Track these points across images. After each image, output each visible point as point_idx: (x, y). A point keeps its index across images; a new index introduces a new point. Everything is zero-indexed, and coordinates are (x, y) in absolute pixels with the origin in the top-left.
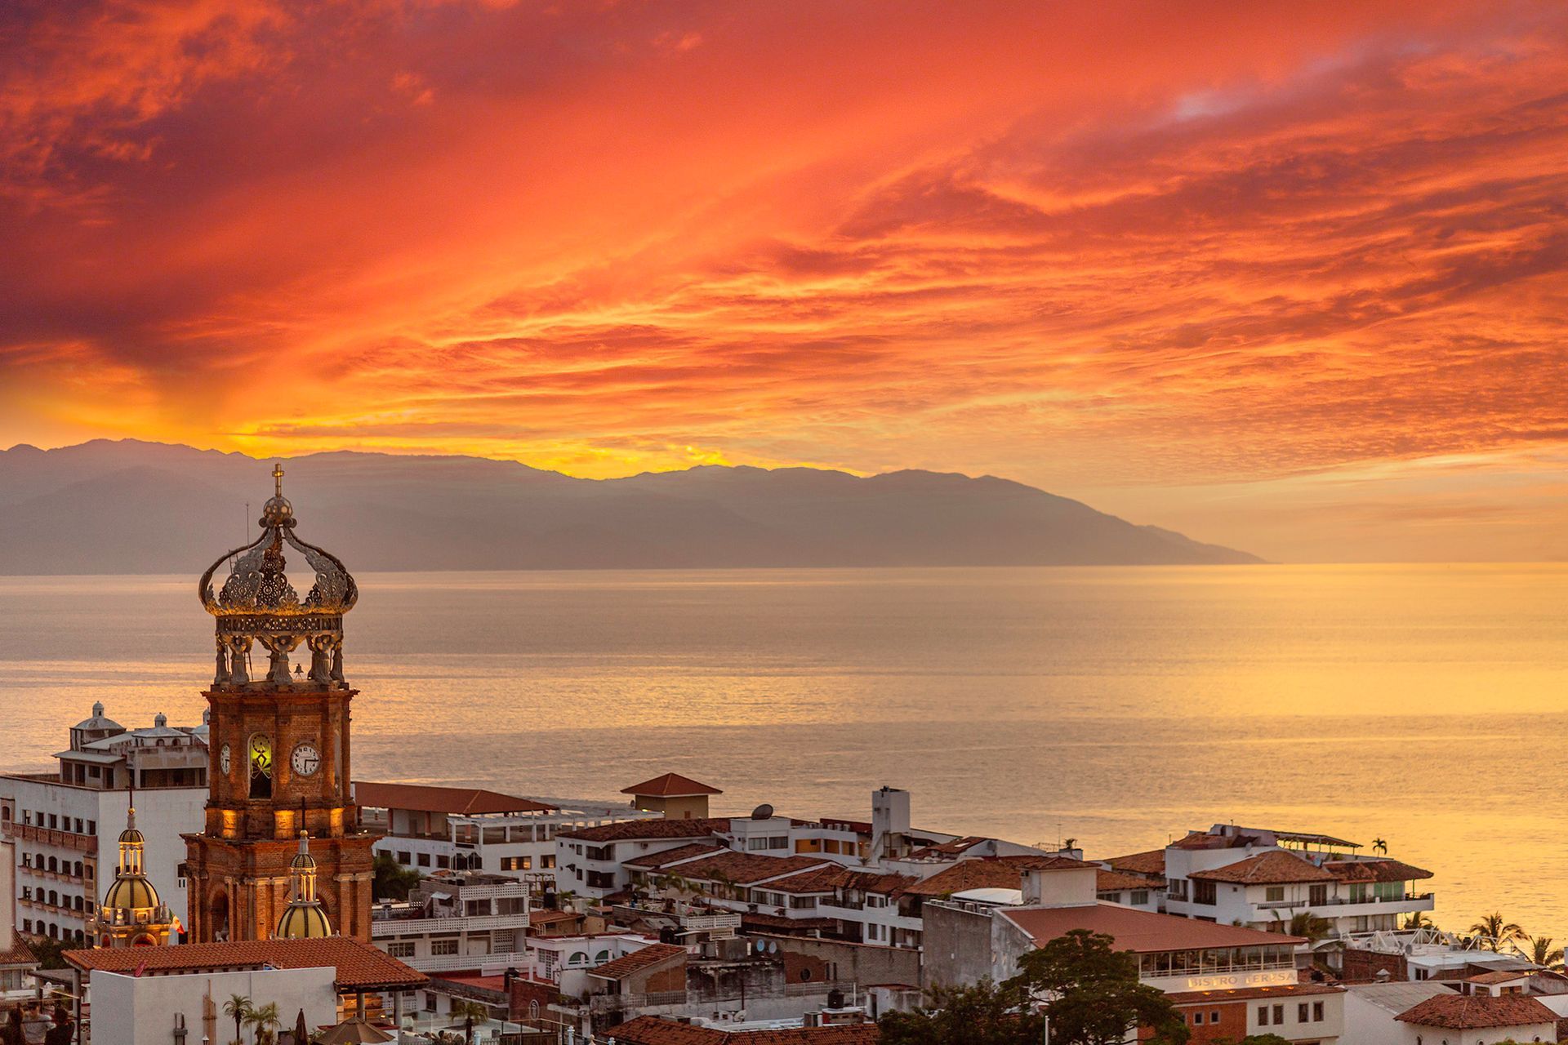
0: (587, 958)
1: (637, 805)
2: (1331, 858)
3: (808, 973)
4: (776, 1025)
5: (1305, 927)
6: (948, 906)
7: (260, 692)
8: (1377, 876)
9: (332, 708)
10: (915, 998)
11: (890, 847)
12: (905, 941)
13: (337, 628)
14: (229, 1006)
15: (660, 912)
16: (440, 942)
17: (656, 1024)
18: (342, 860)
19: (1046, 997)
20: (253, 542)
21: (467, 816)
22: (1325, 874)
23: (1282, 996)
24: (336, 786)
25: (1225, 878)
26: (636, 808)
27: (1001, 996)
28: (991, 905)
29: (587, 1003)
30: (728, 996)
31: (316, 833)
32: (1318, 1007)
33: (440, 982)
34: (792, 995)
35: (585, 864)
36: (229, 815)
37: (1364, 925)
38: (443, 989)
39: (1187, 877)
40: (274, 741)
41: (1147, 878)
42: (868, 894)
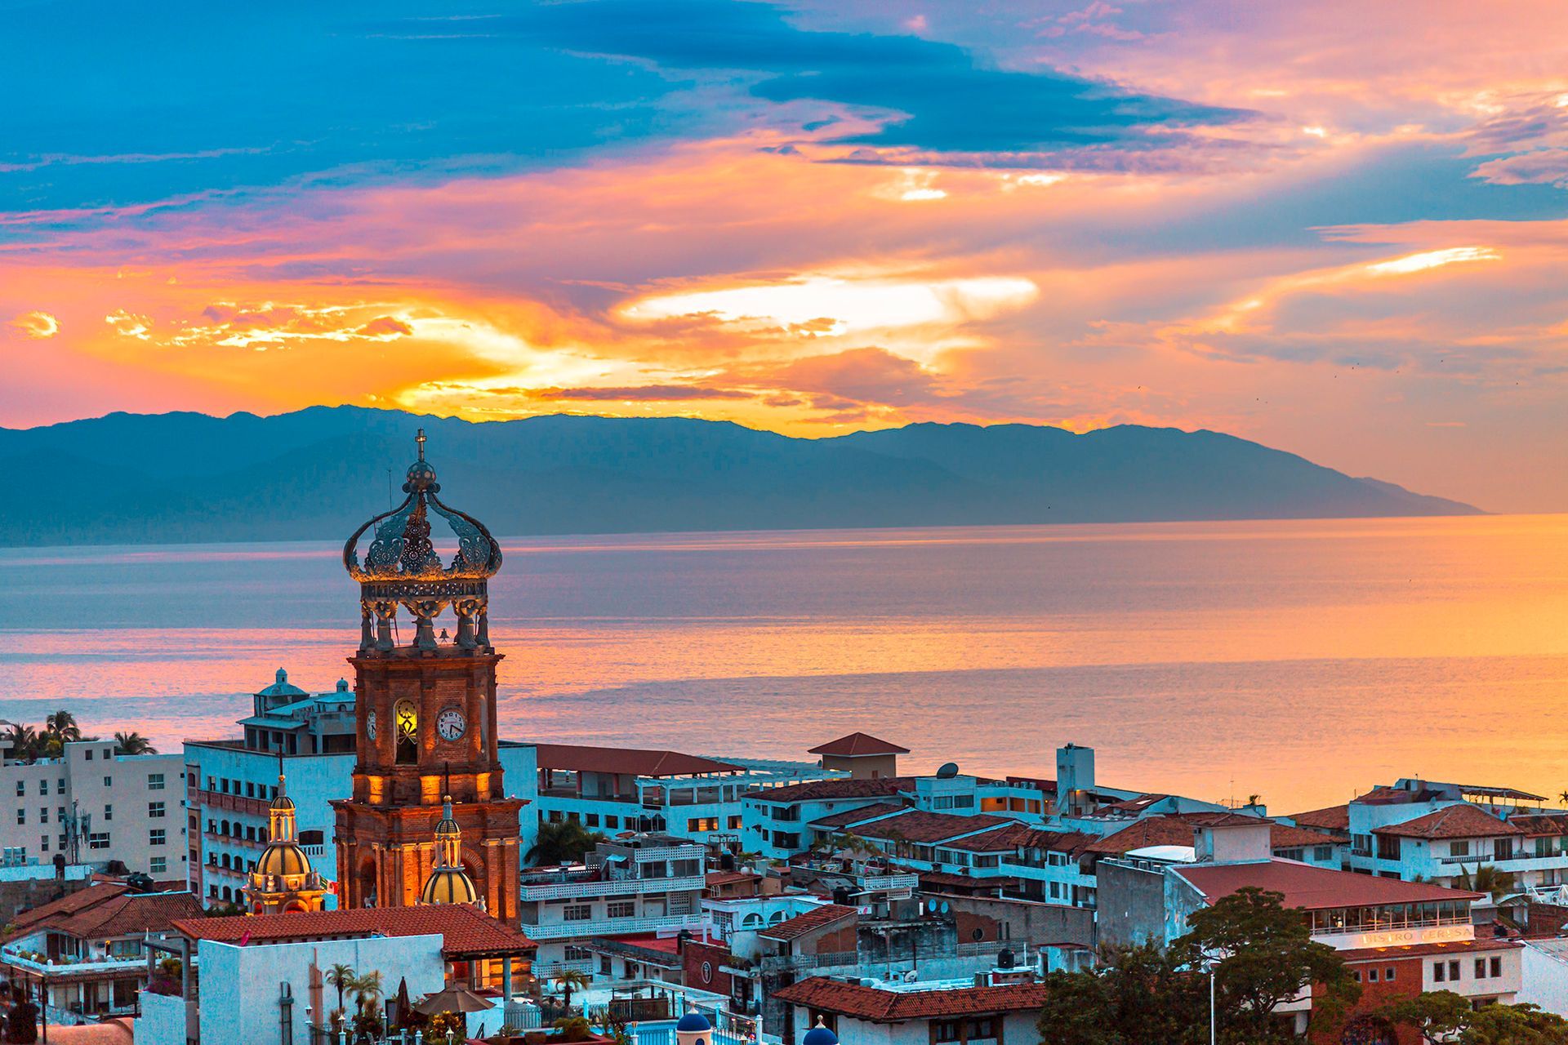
0: (761, 919)
1: (824, 765)
2: (1517, 811)
3: (980, 932)
4: (946, 985)
5: (1488, 881)
6: (1121, 863)
7: (405, 658)
8: (1563, 830)
9: (476, 672)
10: (1087, 957)
11: (1075, 805)
12: (1087, 900)
13: (482, 593)
14: (330, 975)
15: (837, 872)
16: (616, 905)
17: (825, 985)
18: (489, 824)
19: (1215, 955)
20: (397, 508)
21: (656, 777)
22: (1511, 827)
23: (1456, 952)
24: (483, 752)
25: (1408, 833)
26: (824, 768)
27: (1171, 954)
28: (1164, 862)
29: (758, 964)
30: (900, 956)
31: (463, 798)
32: (1496, 963)
33: (615, 944)
34: (964, 955)
35: (771, 825)
36: (376, 782)
37: (1551, 878)
38: (618, 951)
39: (1371, 832)
40: (419, 706)
41: (1332, 833)
42: (1049, 852)
